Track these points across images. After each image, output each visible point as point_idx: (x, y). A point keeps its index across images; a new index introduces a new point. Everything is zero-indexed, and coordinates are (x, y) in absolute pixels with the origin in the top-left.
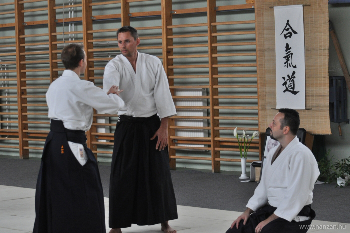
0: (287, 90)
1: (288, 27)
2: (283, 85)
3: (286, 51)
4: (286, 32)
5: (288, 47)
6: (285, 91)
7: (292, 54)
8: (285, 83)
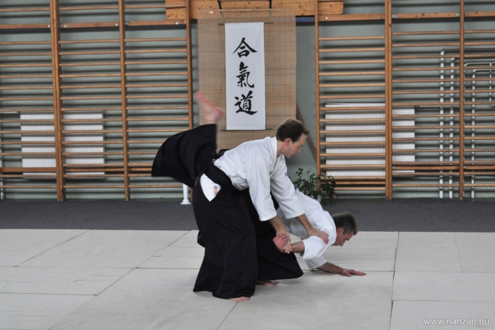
0: (241, 110)
1: (243, 45)
2: (236, 105)
3: (240, 70)
4: (240, 51)
5: (242, 66)
6: (237, 112)
7: (248, 73)
8: (239, 104)
